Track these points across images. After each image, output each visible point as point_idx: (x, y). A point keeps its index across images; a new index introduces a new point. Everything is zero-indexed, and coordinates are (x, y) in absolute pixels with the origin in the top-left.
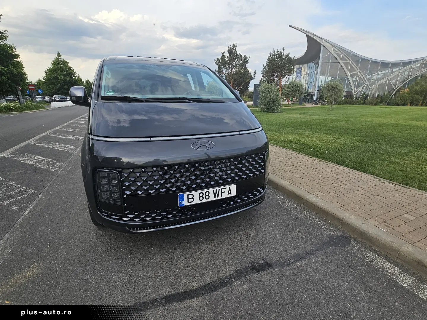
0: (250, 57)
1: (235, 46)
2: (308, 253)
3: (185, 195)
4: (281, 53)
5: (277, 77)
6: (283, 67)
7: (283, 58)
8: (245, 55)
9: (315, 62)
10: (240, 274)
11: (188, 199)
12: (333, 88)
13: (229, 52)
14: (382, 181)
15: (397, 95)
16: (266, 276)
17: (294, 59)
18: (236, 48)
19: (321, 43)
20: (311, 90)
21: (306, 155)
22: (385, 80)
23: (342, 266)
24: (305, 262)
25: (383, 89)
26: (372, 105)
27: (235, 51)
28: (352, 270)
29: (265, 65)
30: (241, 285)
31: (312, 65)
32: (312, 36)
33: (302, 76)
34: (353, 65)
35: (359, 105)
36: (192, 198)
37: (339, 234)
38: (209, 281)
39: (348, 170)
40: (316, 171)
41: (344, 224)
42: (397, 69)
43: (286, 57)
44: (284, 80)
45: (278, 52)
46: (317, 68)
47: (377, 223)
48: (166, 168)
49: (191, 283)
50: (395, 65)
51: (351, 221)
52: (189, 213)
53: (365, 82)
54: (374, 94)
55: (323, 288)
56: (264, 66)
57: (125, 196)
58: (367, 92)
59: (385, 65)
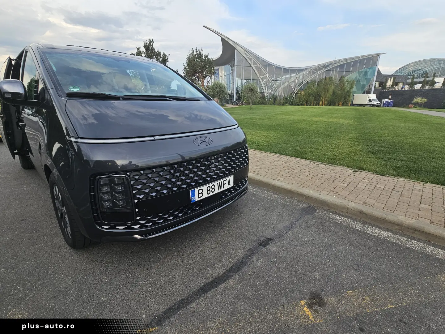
0: (169, 55)
1: (151, 42)
2: (293, 224)
3: (196, 190)
4: (200, 53)
5: (198, 77)
6: (203, 67)
7: (203, 59)
8: (164, 53)
9: (231, 64)
10: (252, 252)
11: (199, 194)
12: (251, 90)
13: (145, 48)
14: (317, 163)
15: (297, 96)
16: (272, 248)
17: (213, 60)
18: (153, 44)
19: (235, 46)
20: (230, 91)
21: (254, 150)
22: (287, 84)
23: (319, 227)
24: (294, 230)
25: (287, 92)
26: (280, 105)
27: (153, 47)
28: (325, 228)
29: (186, 65)
30: (258, 260)
31: (228, 66)
32: (226, 39)
33: (220, 78)
34: (262, 69)
35: (270, 105)
36: (202, 193)
37: (306, 206)
38: (231, 265)
39: (290, 159)
40: (268, 162)
41: (307, 198)
42: (294, 75)
43: (205, 58)
44: (206, 80)
45: (197, 52)
46: (233, 70)
47: (328, 193)
48: (176, 166)
49: (216, 271)
50: (293, 71)
51: (312, 194)
52: (197, 209)
53: (273, 85)
54: (280, 96)
55: (314, 244)
56: (184, 65)
57: (136, 201)
58: (275, 94)
59: (286, 71)
